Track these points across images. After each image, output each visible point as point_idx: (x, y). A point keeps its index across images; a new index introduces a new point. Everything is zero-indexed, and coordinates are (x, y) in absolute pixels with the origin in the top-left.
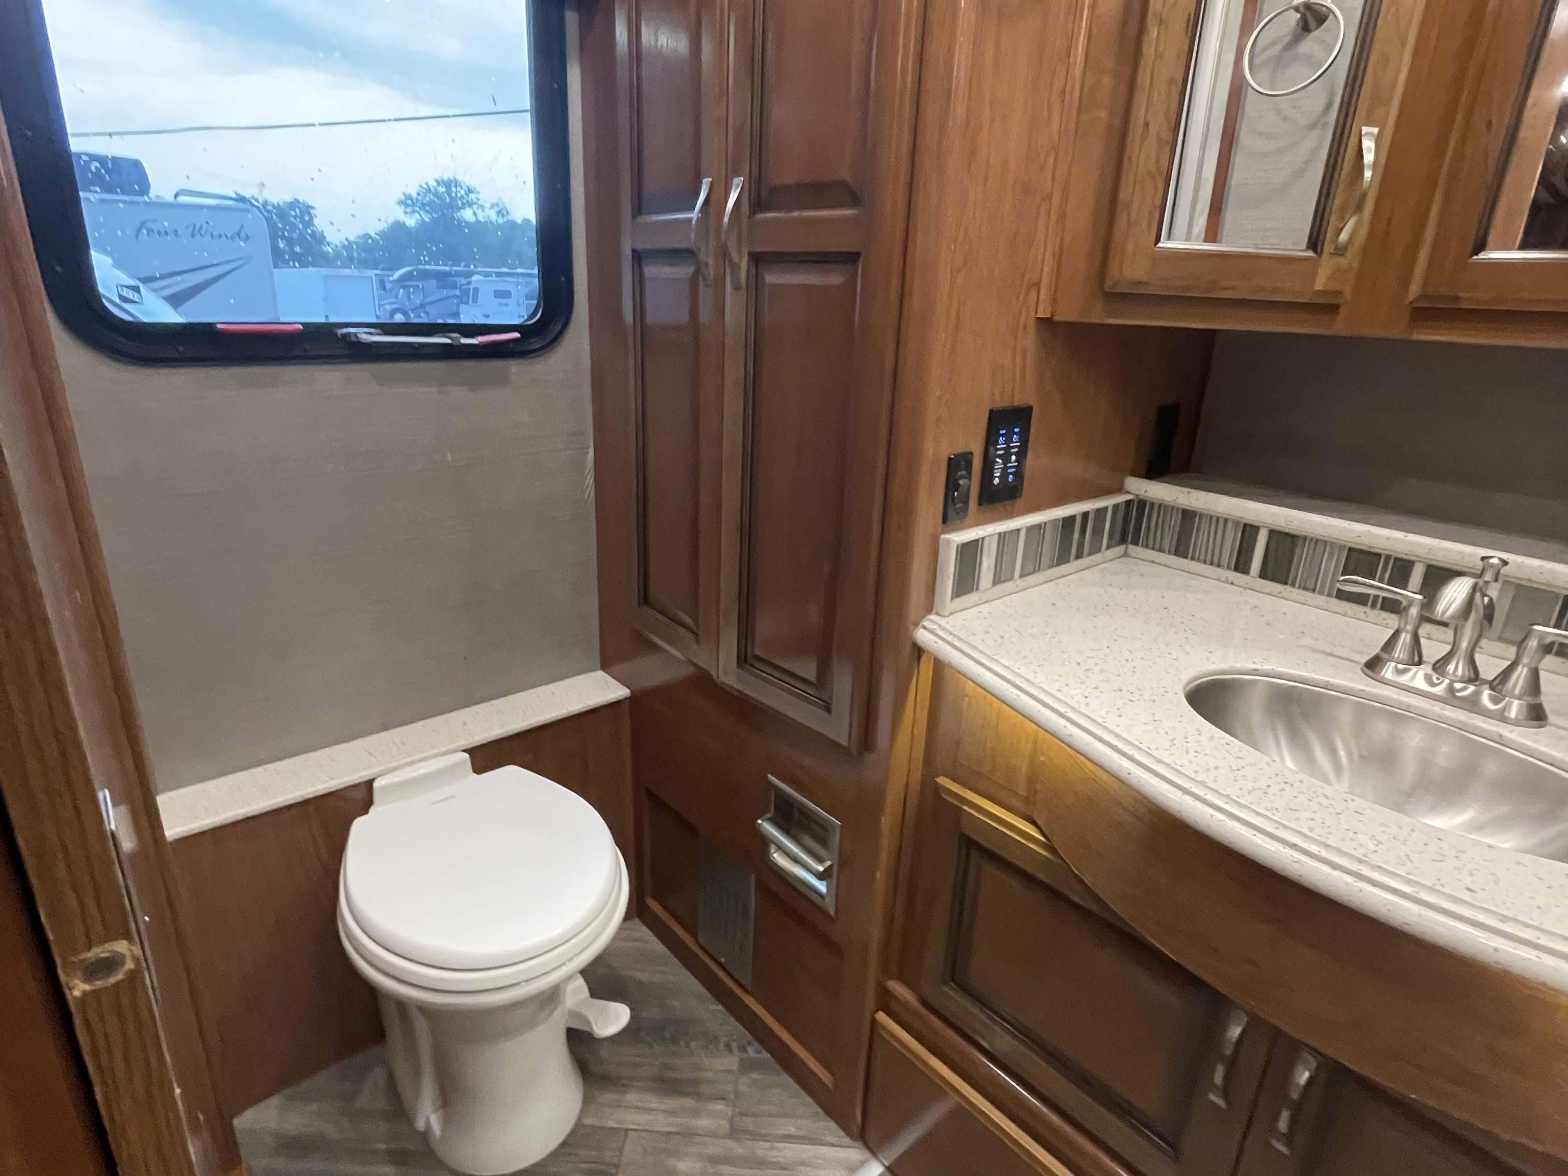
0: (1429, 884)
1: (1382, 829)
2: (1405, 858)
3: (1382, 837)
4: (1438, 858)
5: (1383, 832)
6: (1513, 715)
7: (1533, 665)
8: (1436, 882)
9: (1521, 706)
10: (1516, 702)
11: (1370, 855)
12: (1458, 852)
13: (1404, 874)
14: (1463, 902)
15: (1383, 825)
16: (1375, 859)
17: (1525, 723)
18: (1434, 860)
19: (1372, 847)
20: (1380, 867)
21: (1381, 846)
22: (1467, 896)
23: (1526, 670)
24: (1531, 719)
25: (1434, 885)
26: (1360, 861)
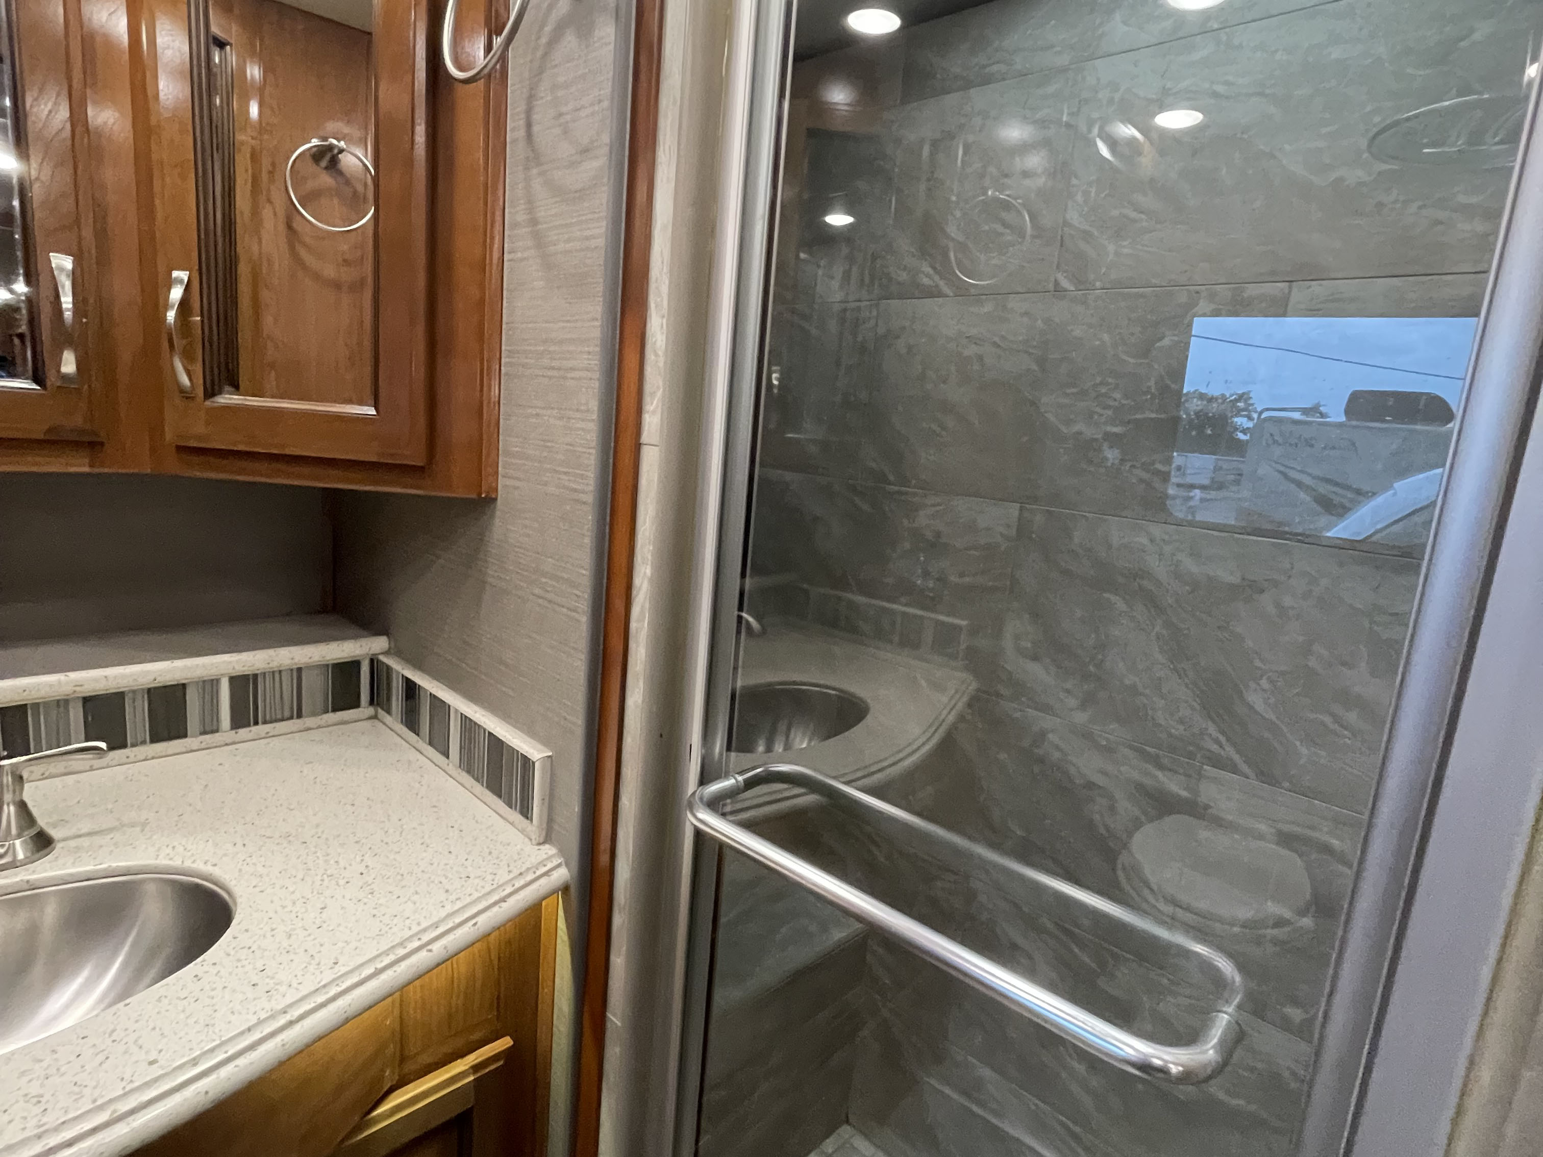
0: (121, 1092)
1: (25, 1079)
2: (76, 1089)
3: (34, 1089)
4: (101, 1057)
5: (30, 1081)
6: (21, 856)
7: (17, 799)
8: (124, 1084)
9: (22, 843)
10: (18, 842)
11: (45, 1120)
12: (110, 1035)
13: (92, 1106)
14: (156, 1080)
15: (23, 1073)
16: (52, 1119)
17: (38, 855)
18: (101, 1064)
19: (38, 1110)
20: (64, 1123)
21: (44, 1100)
22: (156, 1071)
23: (12, 808)
24: (38, 851)
25: (124, 1088)
26: (39, 1137)
